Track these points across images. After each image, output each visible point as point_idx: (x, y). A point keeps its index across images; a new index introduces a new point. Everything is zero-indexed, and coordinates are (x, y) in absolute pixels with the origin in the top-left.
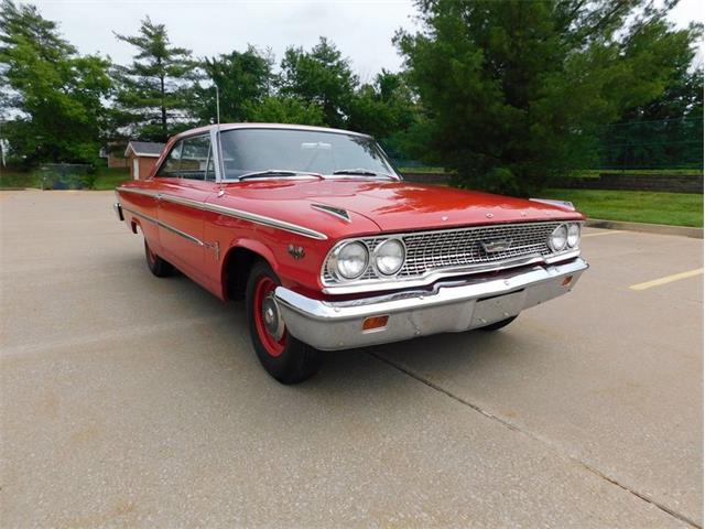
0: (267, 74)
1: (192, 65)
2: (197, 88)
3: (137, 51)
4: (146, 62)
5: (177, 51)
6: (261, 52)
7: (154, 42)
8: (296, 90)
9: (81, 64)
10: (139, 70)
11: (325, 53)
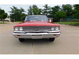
0: (60, 8)
1: (50, 8)
2: (50, 11)
3: (44, 7)
5: (49, 7)
6: (59, 6)
7: (46, 6)
10: (44, 9)
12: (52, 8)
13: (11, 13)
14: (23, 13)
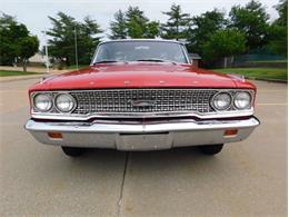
0: (222, 20)
1: (189, 20)
2: (190, 29)
3: (169, 17)
4: (172, 21)
5: (184, 15)
6: (220, 10)
7: (175, 13)
8: (236, 25)
9: (150, 25)
10: (169, 24)
11: (253, 6)
12: (197, 20)
13: (52, 38)
14: (94, 36)
